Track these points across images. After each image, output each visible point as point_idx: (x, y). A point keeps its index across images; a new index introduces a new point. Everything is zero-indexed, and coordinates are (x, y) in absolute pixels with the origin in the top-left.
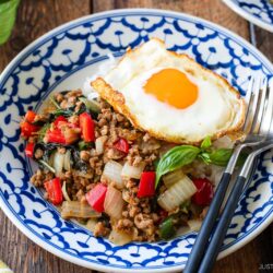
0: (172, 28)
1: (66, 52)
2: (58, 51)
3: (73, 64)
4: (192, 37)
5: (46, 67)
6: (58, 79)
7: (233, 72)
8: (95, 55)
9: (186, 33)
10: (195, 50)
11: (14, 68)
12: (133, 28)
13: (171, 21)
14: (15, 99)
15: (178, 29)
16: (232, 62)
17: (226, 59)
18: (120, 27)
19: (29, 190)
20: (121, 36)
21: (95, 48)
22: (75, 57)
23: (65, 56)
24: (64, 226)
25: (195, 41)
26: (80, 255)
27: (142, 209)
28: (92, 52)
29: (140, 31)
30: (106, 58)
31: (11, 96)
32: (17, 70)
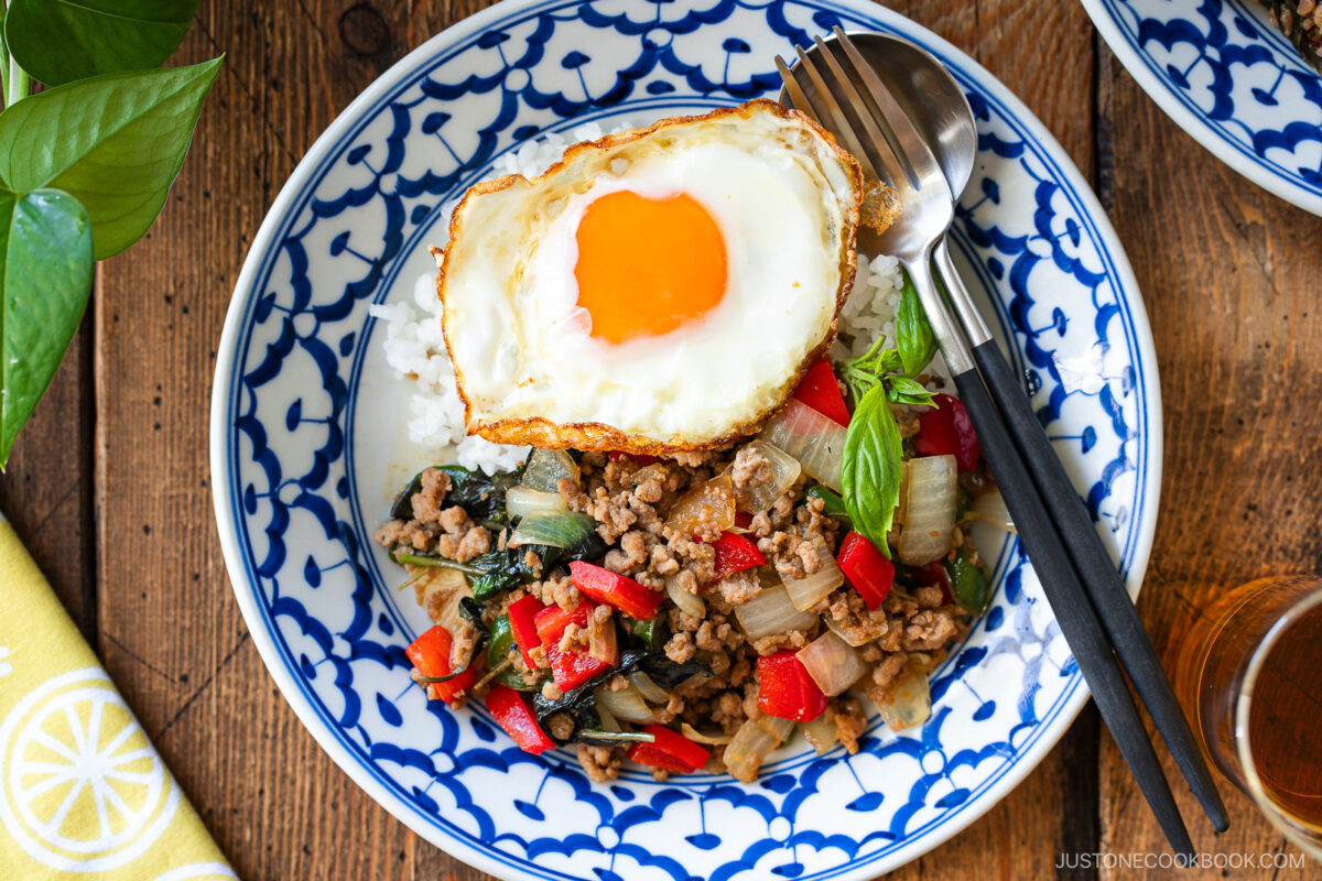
0: (433, 105)
1: (294, 418)
2: (279, 439)
3: (332, 422)
4: (500, 78)
5: (299, 502)
6: (345, 488)
7: (675, 66)
8: (347, 344)
9: (476, 85)
10: (537, 100)
11: (259, 592)
12: (356, 198)
13: (415, 92)
14: (342, 649)
15: (450, 93)
16: (648, 46)
17: (629, 50)
18: (327, 229)
19: (619, 807)
20: (351, 243)
21: (332, 334)
22: (318, 403)
23: (303, 427)
24: (777, 800)
25: (516, 81)
26: (896, 835)
27: (901, 615)
28: (335, 347)
29: (374, 187)
30: (371, 323)
31: (330, 656)
32: (267, 584)
